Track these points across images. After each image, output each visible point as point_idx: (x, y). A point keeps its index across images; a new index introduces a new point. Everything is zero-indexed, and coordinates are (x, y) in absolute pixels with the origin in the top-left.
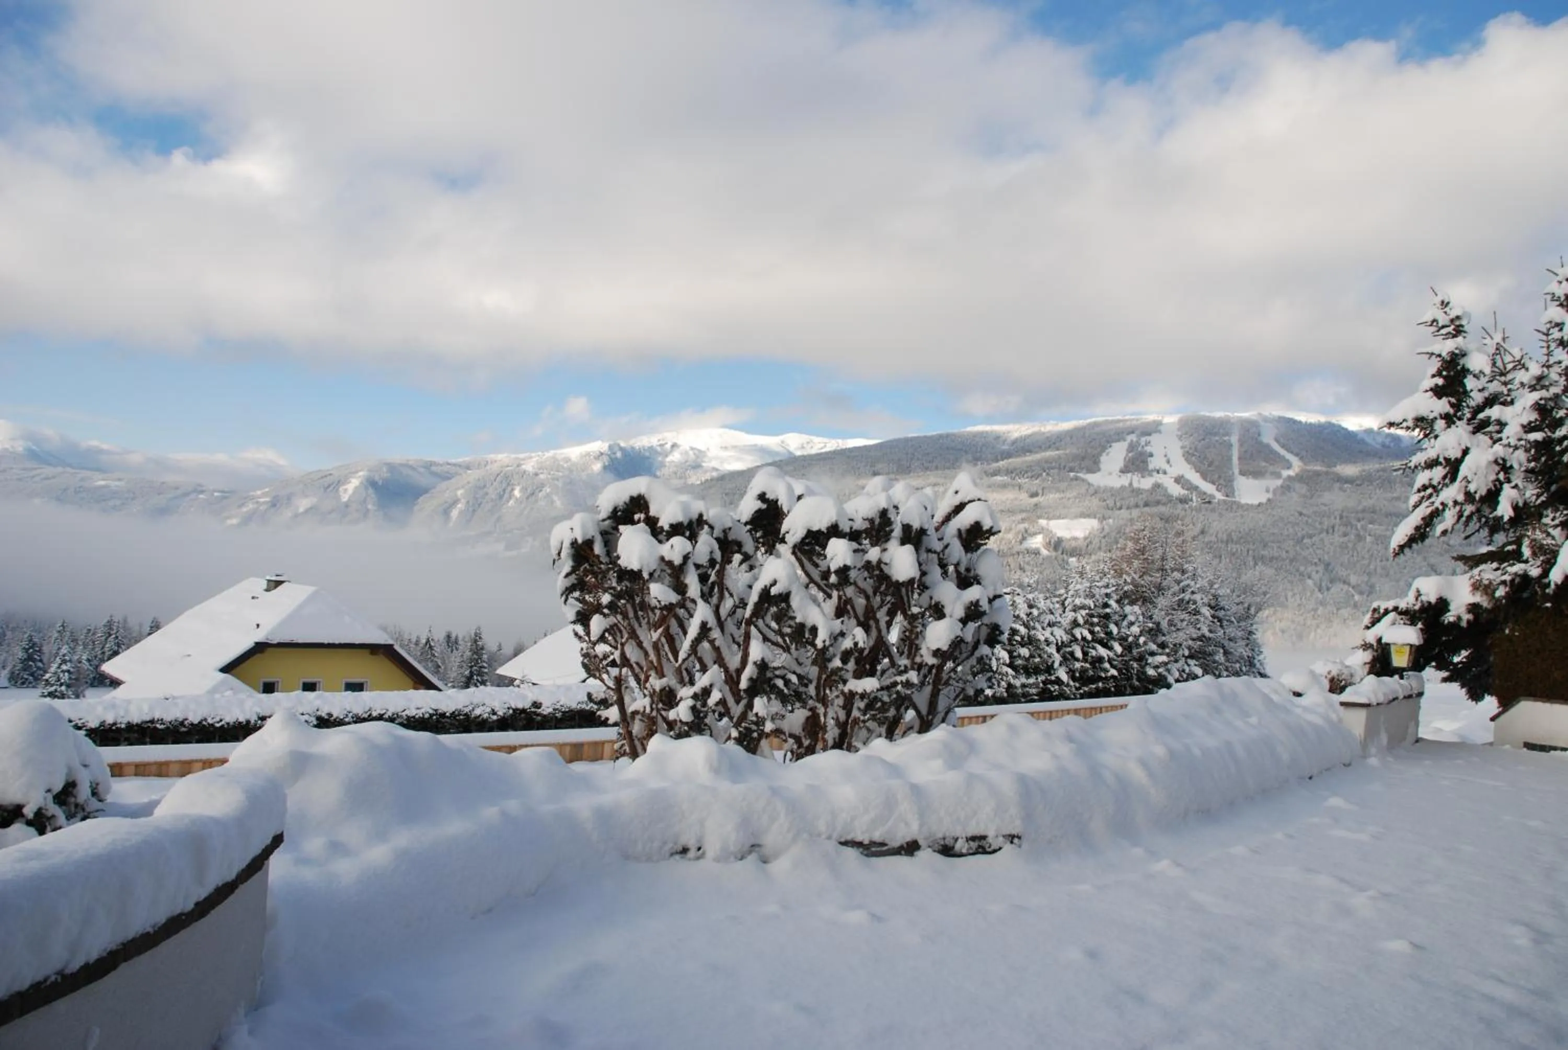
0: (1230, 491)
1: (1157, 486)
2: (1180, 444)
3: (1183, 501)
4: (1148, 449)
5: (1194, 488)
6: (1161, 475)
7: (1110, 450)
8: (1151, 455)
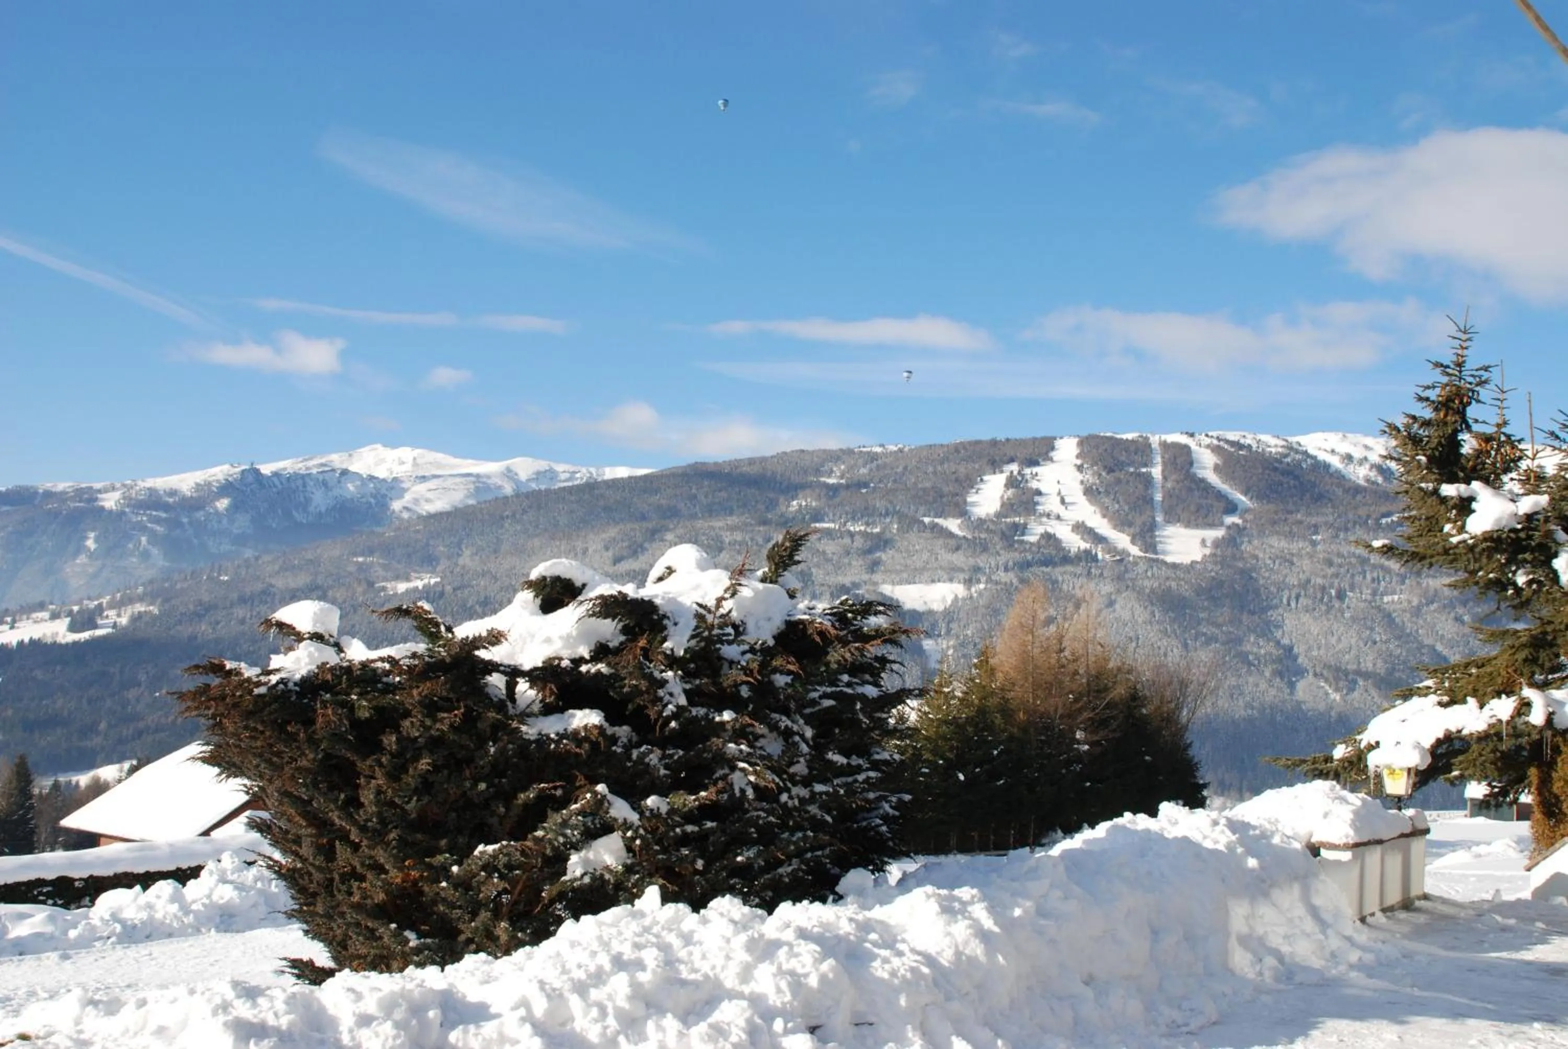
0: (1150, 545)
1: (1049, 537)
2: (1080, 477)
3: (1088, 557)
4: (1034, 485)
5: (1099, 539)
6: (1053, 522)
7: (982, 486)
8: (1039, 493)
